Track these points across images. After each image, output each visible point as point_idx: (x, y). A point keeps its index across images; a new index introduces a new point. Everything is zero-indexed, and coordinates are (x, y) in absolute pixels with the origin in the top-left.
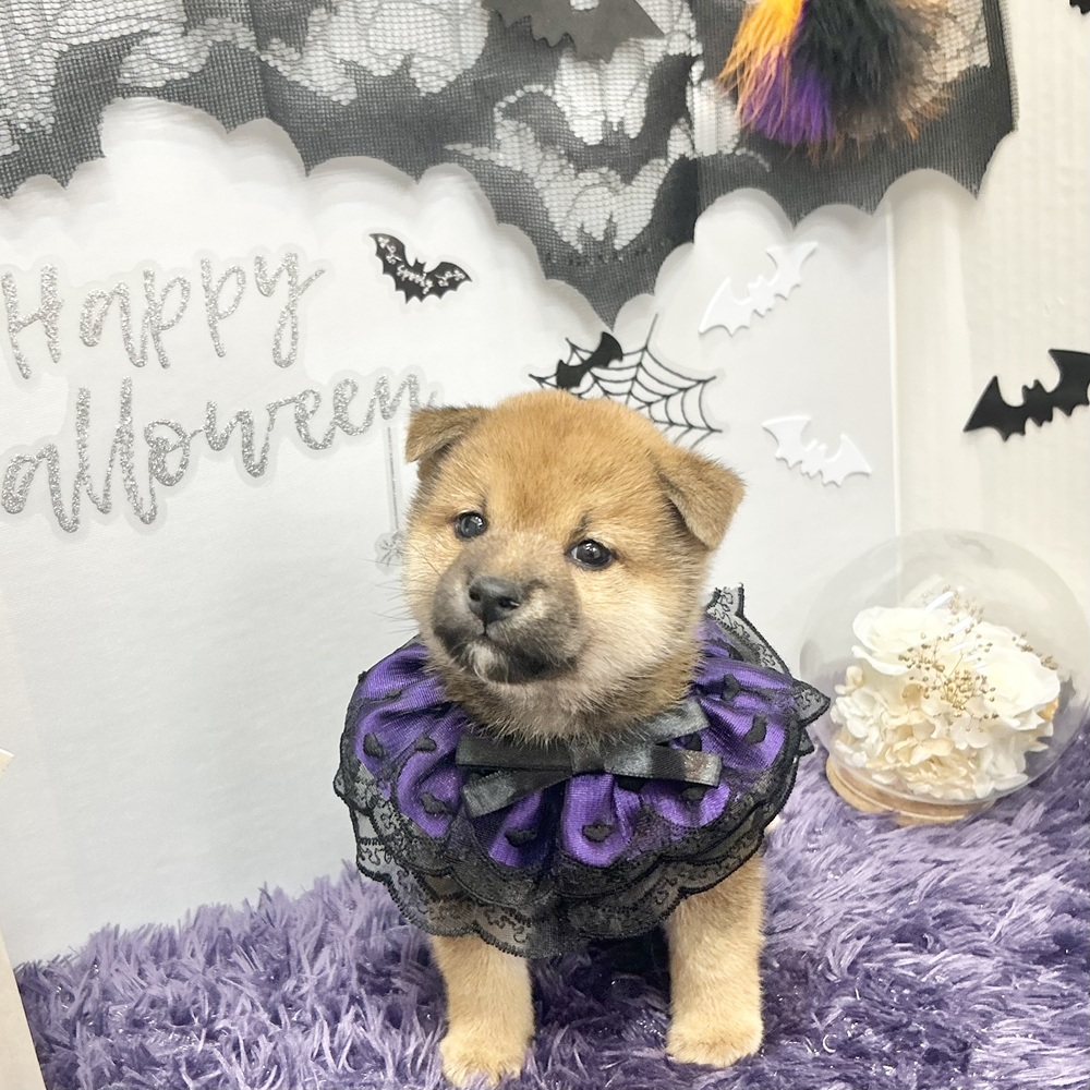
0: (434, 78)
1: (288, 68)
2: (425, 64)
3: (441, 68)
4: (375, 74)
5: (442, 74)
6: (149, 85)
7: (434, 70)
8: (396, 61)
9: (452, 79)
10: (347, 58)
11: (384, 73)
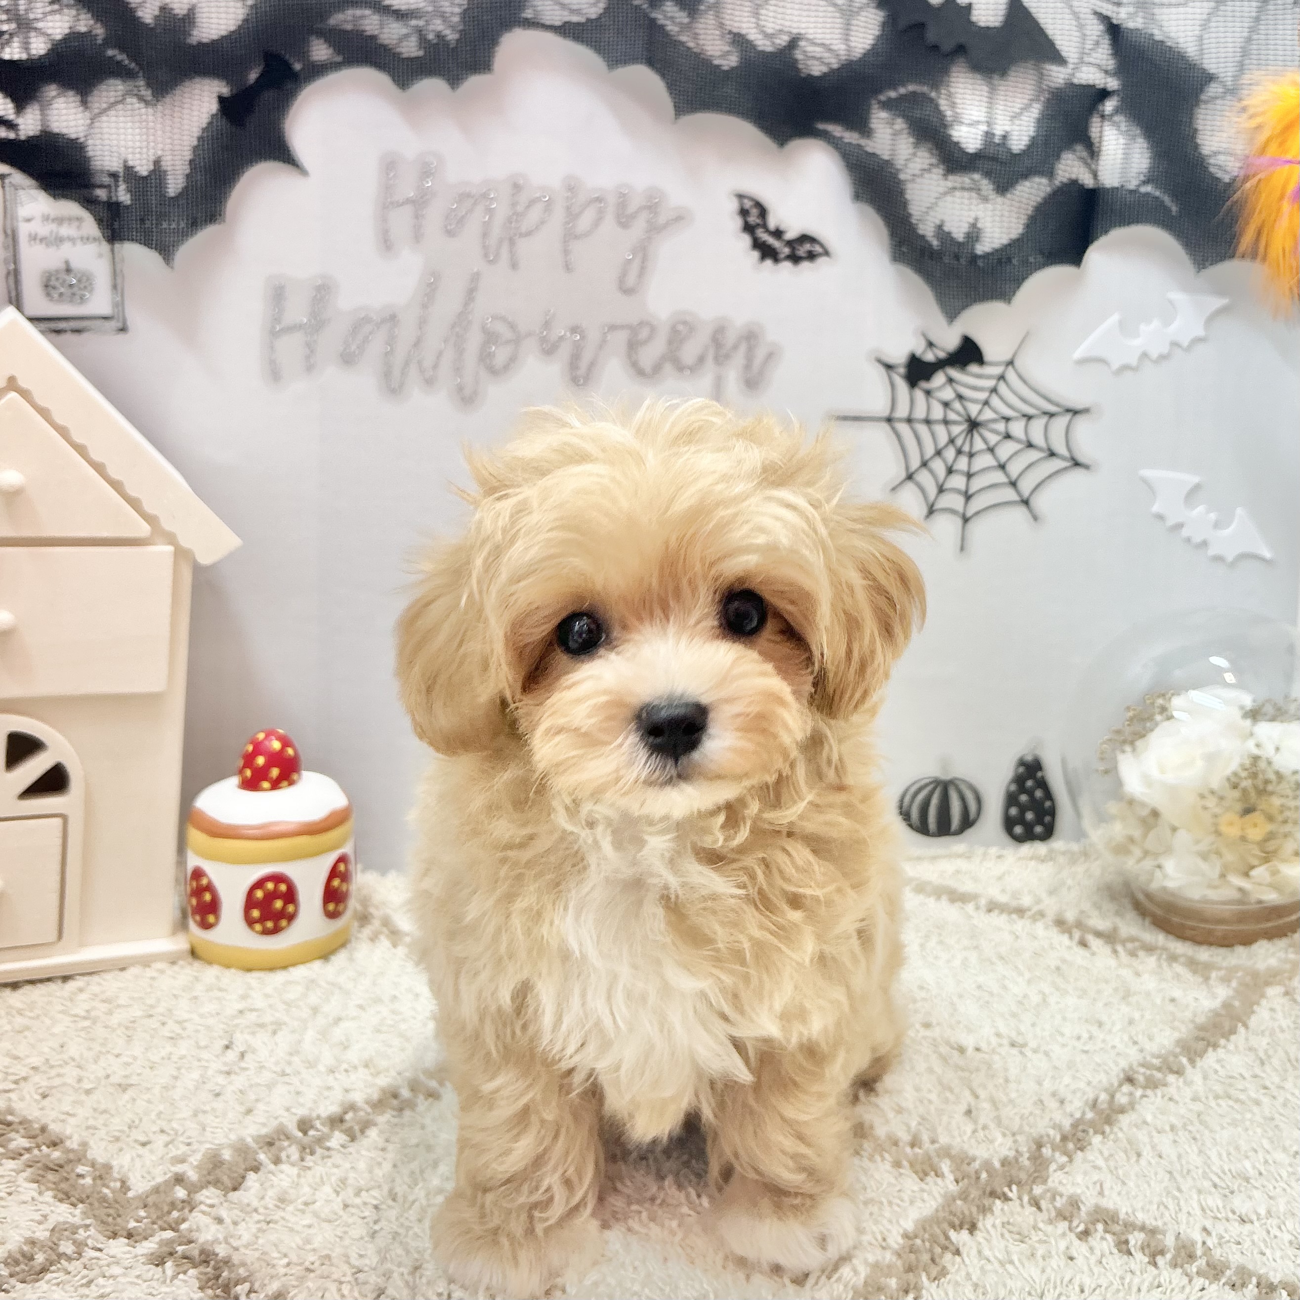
0: (816, 63)
1: (676, 29)
2: (810, 49)
3: (826, 55)
4: (760, 48)
5: (826, 61)
6: (548, 23)
7: (818, 55)
8: (783, 40)
9: (835, 66)
10: (735, 30)
11: (770, 49)
